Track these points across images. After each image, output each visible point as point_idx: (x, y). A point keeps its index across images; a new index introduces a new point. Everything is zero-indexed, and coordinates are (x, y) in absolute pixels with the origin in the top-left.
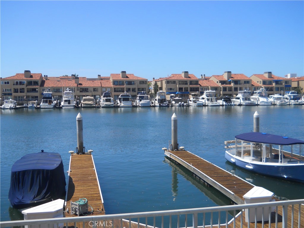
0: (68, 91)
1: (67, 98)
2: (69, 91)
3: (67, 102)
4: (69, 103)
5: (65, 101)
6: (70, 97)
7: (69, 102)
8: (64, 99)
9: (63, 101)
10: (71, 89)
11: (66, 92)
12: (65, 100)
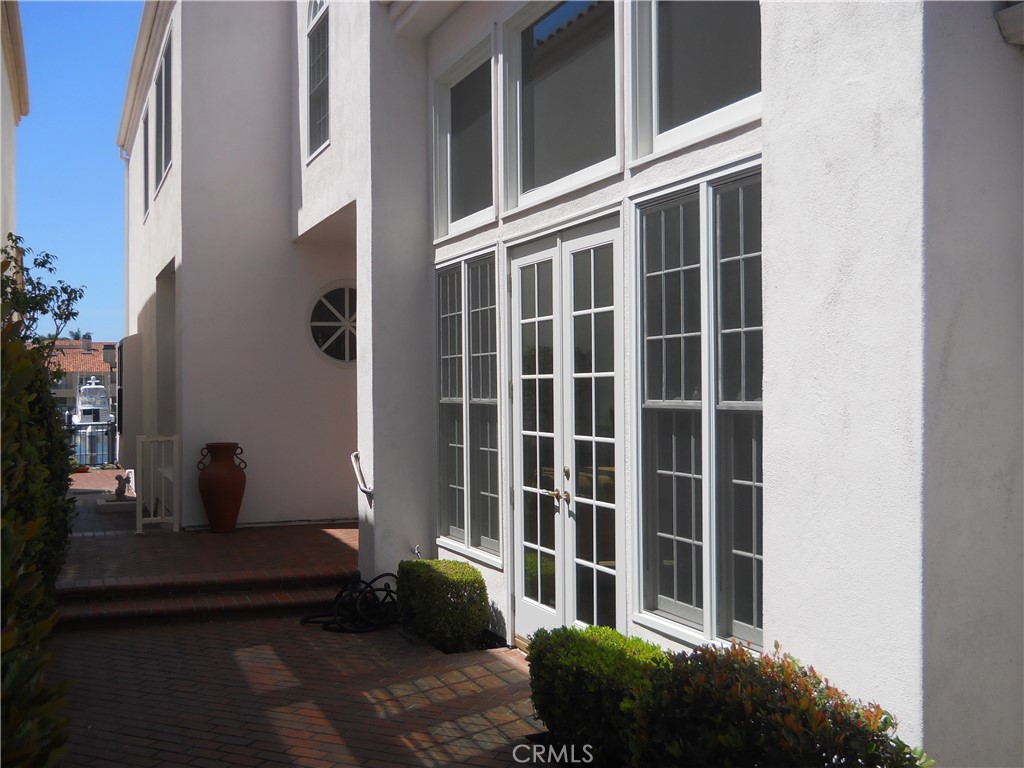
0: (93, 386)
1: (90, 403)
2: (96, 384)
3: (91, 416)
4: (96, 418)
5: (86, 412)
6: (98, 402)
7: (95, 414)
8: (80, 407)
9: (80, 413)
10: (100, 378)
11: (88, 387)
12: (84, 411)
